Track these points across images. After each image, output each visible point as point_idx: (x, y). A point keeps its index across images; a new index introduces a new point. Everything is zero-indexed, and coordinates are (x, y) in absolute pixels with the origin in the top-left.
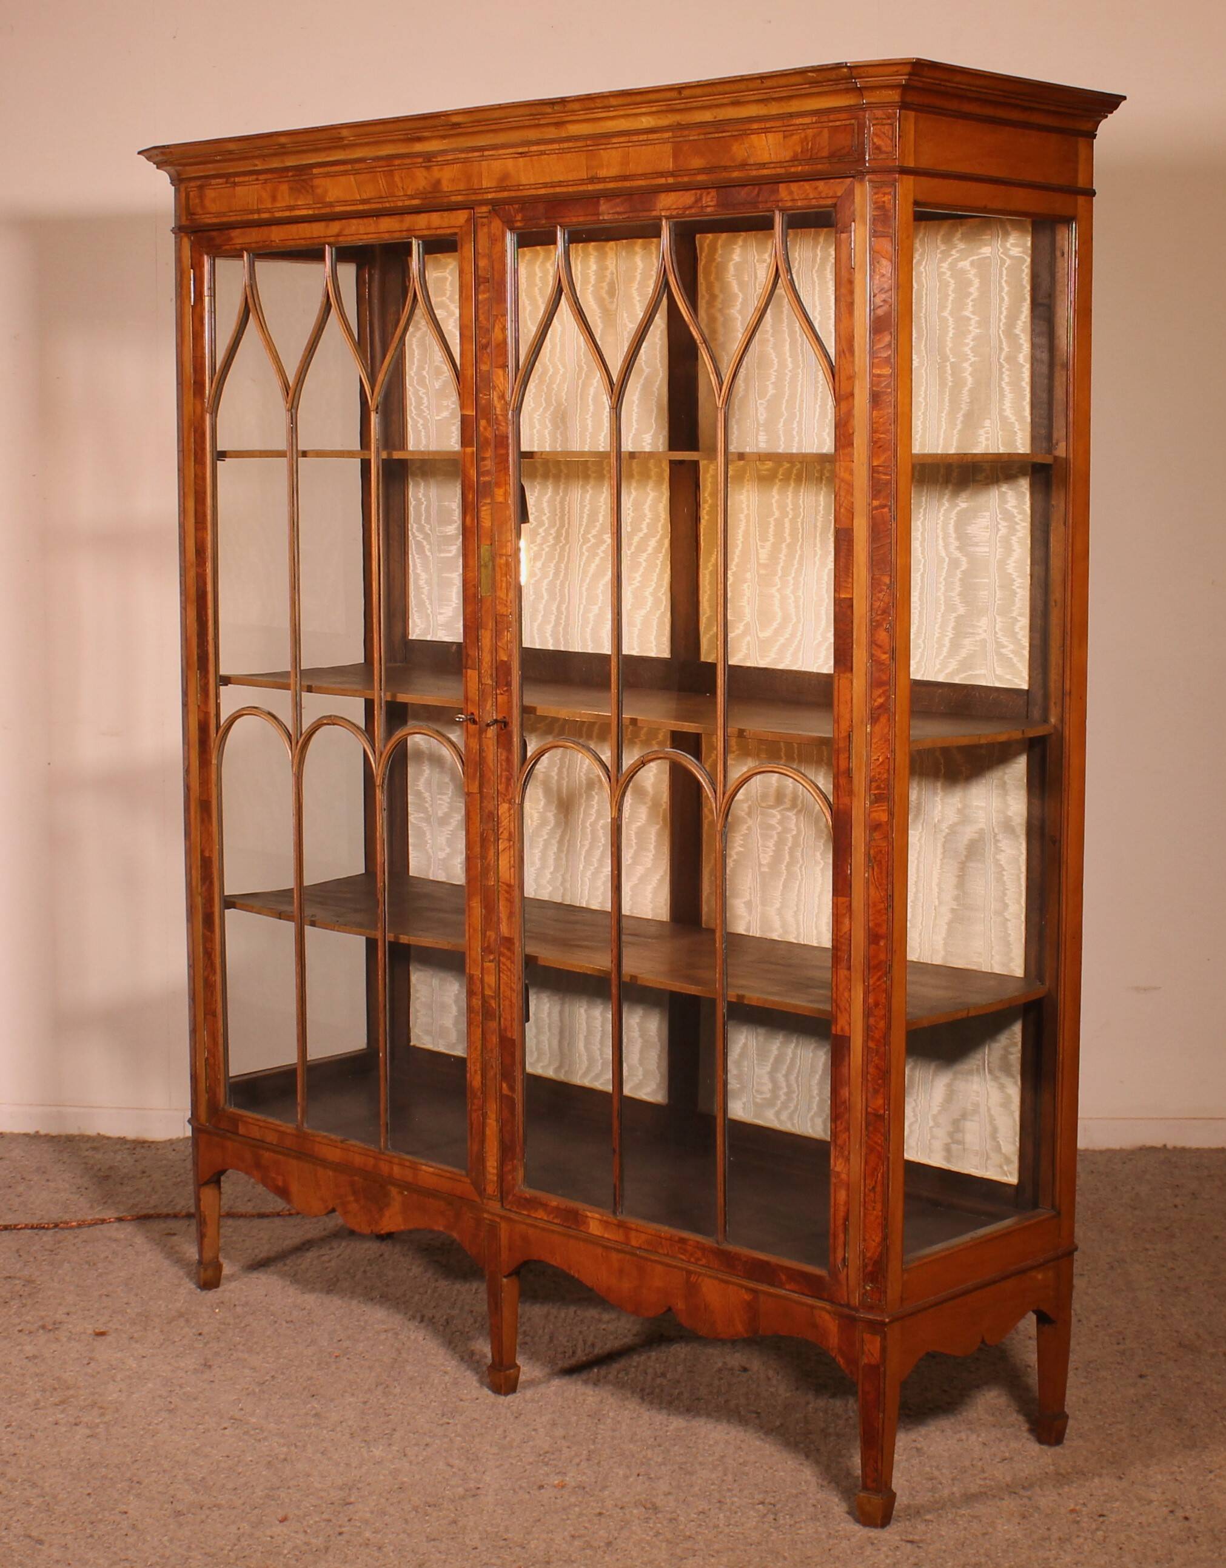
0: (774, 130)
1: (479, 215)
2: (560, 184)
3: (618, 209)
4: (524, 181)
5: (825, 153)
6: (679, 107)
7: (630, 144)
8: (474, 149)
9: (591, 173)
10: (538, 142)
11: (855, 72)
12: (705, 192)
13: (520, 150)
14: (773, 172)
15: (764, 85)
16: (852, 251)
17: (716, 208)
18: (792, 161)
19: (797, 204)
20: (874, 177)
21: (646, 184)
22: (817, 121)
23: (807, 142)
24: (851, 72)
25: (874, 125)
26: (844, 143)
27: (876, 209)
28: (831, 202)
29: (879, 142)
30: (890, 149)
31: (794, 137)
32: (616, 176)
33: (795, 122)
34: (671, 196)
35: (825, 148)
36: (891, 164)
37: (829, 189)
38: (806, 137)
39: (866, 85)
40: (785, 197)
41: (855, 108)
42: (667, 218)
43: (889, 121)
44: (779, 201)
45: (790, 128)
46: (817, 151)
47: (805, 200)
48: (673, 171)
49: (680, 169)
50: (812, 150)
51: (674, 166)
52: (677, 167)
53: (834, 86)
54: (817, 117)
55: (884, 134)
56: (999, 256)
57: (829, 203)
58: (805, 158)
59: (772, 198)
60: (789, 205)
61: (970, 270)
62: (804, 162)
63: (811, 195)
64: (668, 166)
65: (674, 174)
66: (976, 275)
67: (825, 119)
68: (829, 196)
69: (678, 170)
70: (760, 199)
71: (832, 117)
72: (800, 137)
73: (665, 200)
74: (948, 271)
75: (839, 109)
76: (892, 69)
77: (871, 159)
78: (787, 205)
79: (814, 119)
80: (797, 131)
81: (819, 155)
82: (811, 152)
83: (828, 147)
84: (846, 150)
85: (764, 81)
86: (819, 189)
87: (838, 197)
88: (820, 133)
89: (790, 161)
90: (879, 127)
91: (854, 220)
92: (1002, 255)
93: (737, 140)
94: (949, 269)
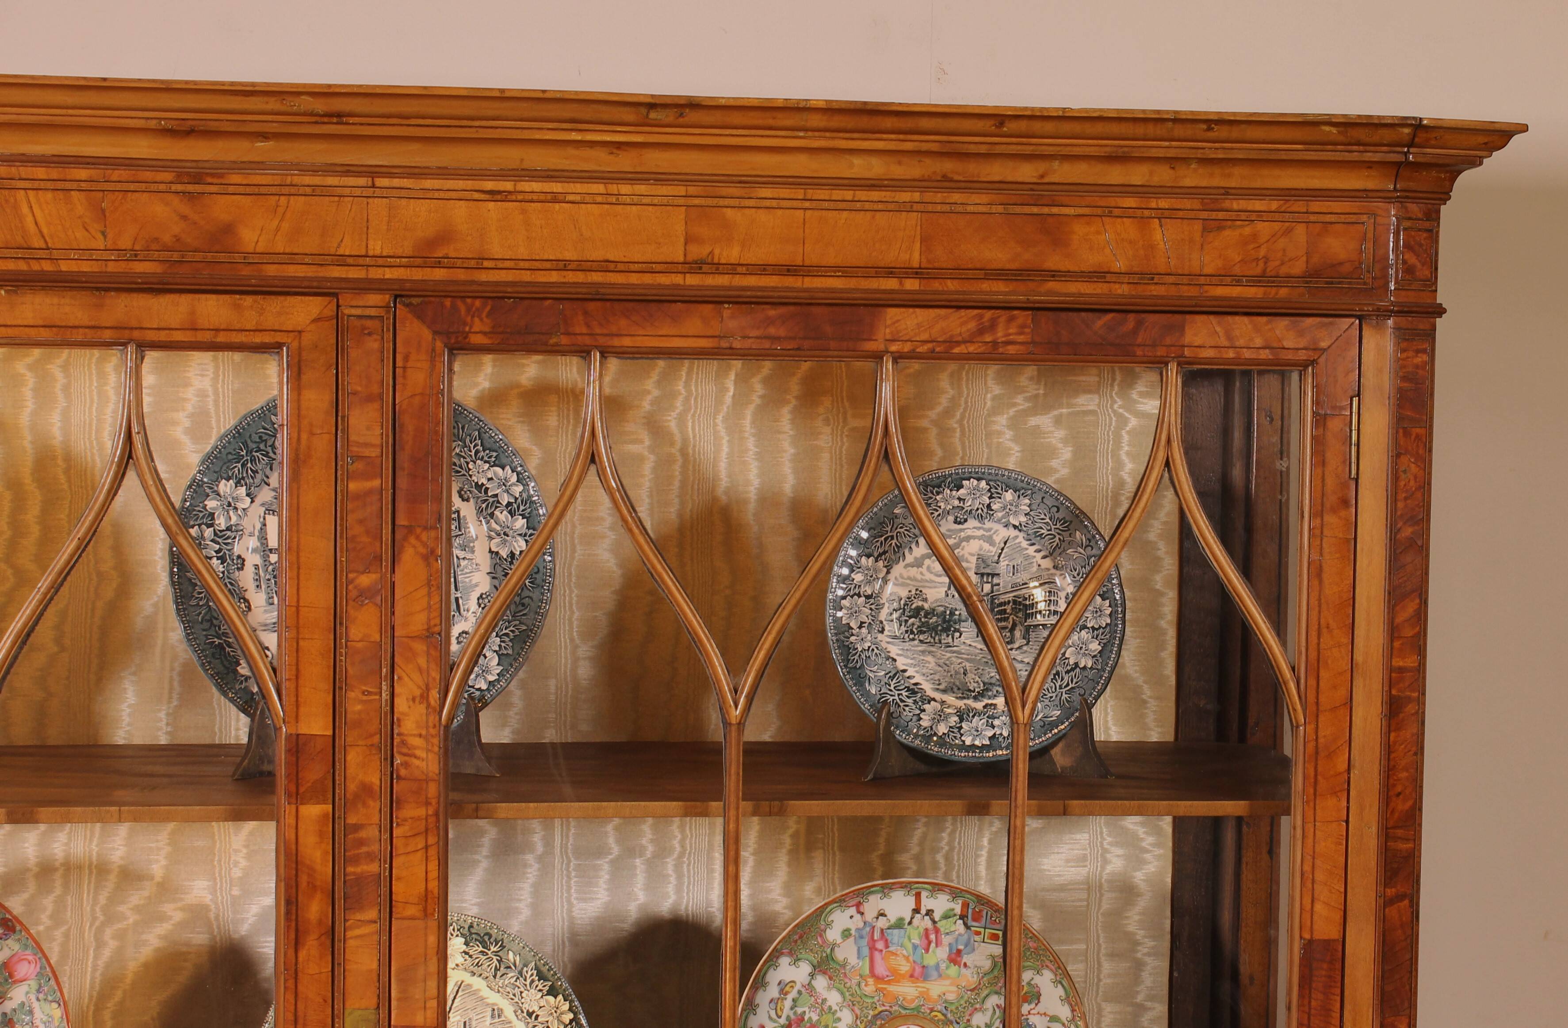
0: (1181, 214)
1: (354, 311)
2: (606, 266)
3: (772, 331)
4: (497, 251)
5: (1298, 268)
6: (973, 149)
7: (807, 204)
8: (348, 170)
9: (697, 252)
10: (550, 175)
11: (1421, 137)
12: (1003, 315)
13: (489, 185)
14: (1173, 291)
15: (1211, 135)
16: (1354, 449)
17: (1031, 348)
18: (1220, 276)
19: (1225, 356)
20: (1403, 321)
21: (847, 287)
22: (1282, 209)
23: (1257, 245)
24: (1414, 136)
25: (1405, 229)
26: (1343, 256)
27: (1404, 378)
28: (1305, 358)
29: (1412, 259)
30: (1427, 273)
31: (1227, 233)
32: (766, 263)
33: (1235, 206)
34: (914, 315)
35: (1297, 258)
36: (1429, 301)
37: (1301, 333)
38: (1255, 236)
39: (1420, 159)
40: (1198, 341)
41: (1374, 194)
42: (901, 357)
43: (1427, 225)
44: (1184, 346)
45: (1221, 215)
46: (1278, 263)
47: (1245, 350)
48: (920, 268)
49: (936, 265)
50: (1266, 260)
51: (923, 257)
52: (929, 261)
53: (1356, 153)
54: (1282, 202)
55: (1421, 245)
56: (1114, 412)
57: (1301, 358)
58: (1251, 273)
59: (1168, 341)
60: (1208, 356)
61: (1052, 432)
62: (1247, 281)
63: (1258, 342)
64: (908, 257)
65: (922, 273)
66: (1065, 441)
67: (1300, 206)
68: (1301, 346)
69: (931, 266)
70: (1139, 340)
71: (1316, 206)
72: (1241, 235)
73: (898, 321)
74: (1007, 431)
75: (1336, 194)
76: (1481, 139)
77: (1399, 289)
78: (1201, 356)
79: (1274, 205)
80: (1239, 223)
81: (1284, 270)
82: (1266, 263)
83: (1304, 258)
84: (1347, 268)
85: (1213, 128)
86: (1278, 332)
87: (1321, 349)
88: (1288, 232)
89: (1214, 276)
90: (1413, 233)
91: (1359, 395)
92: (1121, 411)
93: (1088, 223)
94: (1009, 427)
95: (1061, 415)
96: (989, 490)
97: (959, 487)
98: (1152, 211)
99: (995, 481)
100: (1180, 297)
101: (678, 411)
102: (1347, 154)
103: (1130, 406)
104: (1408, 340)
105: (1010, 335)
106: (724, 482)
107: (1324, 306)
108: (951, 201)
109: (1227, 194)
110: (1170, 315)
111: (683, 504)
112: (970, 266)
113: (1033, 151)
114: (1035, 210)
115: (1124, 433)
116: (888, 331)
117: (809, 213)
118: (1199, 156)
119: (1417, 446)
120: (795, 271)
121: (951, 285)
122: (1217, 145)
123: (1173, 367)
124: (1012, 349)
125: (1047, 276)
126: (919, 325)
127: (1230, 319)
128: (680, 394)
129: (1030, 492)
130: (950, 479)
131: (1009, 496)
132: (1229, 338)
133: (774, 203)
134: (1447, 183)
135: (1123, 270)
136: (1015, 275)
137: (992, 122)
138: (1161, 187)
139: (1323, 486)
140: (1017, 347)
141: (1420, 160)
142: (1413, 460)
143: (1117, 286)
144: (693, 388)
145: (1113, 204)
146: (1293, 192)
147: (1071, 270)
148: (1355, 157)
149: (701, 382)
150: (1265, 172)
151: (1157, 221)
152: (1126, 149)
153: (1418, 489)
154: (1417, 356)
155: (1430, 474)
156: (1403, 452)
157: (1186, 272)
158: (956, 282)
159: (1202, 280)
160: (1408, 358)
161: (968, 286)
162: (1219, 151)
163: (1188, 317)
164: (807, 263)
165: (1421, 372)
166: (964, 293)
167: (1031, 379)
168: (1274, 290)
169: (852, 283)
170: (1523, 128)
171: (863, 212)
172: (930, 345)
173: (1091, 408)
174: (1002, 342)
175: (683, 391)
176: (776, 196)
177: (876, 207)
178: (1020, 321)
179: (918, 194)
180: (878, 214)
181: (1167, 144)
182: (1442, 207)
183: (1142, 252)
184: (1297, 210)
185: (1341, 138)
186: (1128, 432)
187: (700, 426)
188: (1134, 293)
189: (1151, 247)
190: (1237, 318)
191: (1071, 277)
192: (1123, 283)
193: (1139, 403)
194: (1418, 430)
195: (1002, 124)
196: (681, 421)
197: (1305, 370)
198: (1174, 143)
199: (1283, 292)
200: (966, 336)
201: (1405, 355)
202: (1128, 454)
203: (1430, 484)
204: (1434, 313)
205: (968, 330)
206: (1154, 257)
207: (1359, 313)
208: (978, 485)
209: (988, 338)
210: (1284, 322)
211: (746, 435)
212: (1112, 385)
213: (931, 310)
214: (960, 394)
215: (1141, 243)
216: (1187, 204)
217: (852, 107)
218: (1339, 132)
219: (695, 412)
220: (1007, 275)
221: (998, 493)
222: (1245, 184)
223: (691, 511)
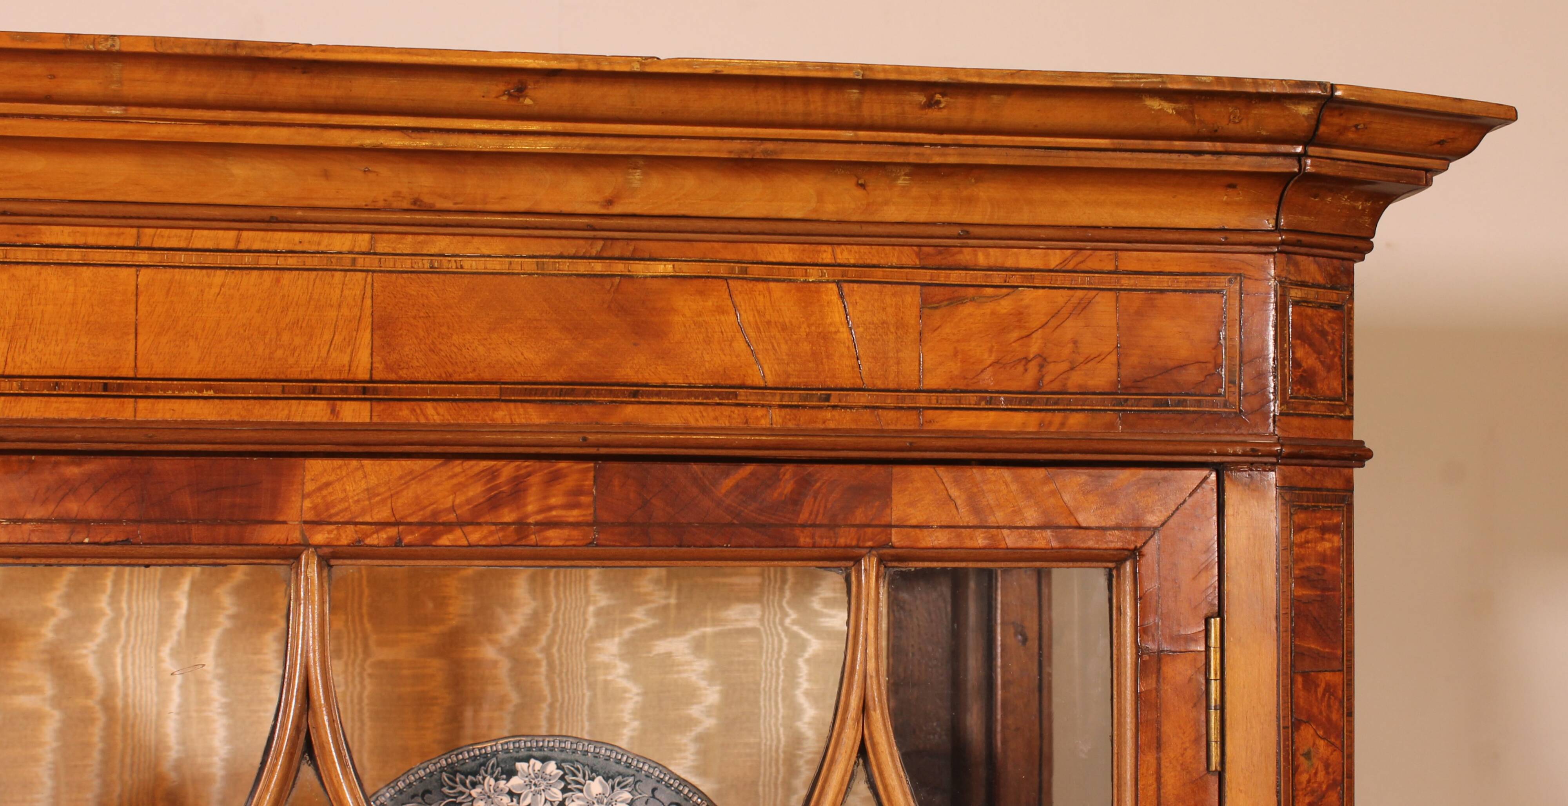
0: (878, 274)
7: (143, 257)
11: (1333, 123)
12: (539, 471)
14: (867, 421)
15: (935, 116)
16: (1214, 716)
17: (593, 534)
18: (955, 391)
19: (969, 543)
20: (1298, 474)
21: (226, 418)
22: (1070, 266)
23: (1025, 333)
24: (1318, 122)
25: (1296, 303)
26: (1184, 352)
27: (1303, 580)
28: (1119, 545)
29: (1310, 361)
30: (1336, 384)
31: (967, 309)
32: (59, 373)
33: (982, 258)
34: (360, 474)
35: (1099, 358)
36: (1340, 437)
37: (1110, 499)
38: (1019, 315)
39: (1327, 169)
40: (917, 516)
41: (1241, 238)
42: (336, 556)
43: (1333, 296)
44: (891, 526)
45: (955, 277)
46: (1064, 366)
47: (1006, 532)
48: (371, 381)
49: (404, 374)
50: (1043, 360)
51: (377, 359)
52: (388, 367)
53: (1207, 157)
54: (1069, 252)
55: (1323, 333)
56: (786, 630)
57: (1112, 545)
58: (1014, 386)
59: (859, 516)
60: (936, 543)
61: (689, 663)
62: (1007, 401)
63: (1031, 516)
64: (346, 359)
65: (375, 391)
66: (711, 676)
67: (1102, 260)
68: (1111, 522)
69: (393, 377)
70: (804, 517)
71: (1132, 260)
72: (993, 313)
73: (328, 484)
74: (619, 663)
75: (1171, 236)
76: (1435, 133)
77: (1288, 415)
78: (923, 544)
79: (1055, 259)
80: (989, 291)
81: (1076, 380)
82: (1041, 366)
83: (1113, 358)
84: (1192, 375)
85: (938, 103)
86: (1067, 498)
87: (1149, 529)
88: (1083, 307)
89: (944, 391)
90: (1309, 311)
91: (1220, 613)
92: (795, 628)
93: (701, 293)
94: (623, 657)
95: (704, 636)
96: (562, 778)
97: (511, 773)
98: (825, 270)
99: (572, 762)
100: (881, 433)
101: (98, 640)
102: (1190, 157)
103: (808, 620)
104: (1306, 509)
105: (551, 508)
106: (174, 752)
107: (1152, 447)
108: (433, 251)
109: (967, 236)
110: (861, 467)
111: (106, 785)
112: (471, 376)
113: (588, 147)
114: (598, 267)
115: (801, 662)
116: (307, 504)
117: (145, 275)
118: (912, 159)
119: (1329, 706)
120: (120, 387)
121: (434, 414)
122: (947, 138)
123: (870, 565)
124: (555, 537)
125: (623, 393)
126: (371, 493)
127: (976, 473)
128: (103, 614)
129: (631, 780)
130: (494, 760)
131: (596, 786)
132: (976, 509)
133: (76, 255)
134: (1367, 220)
135: (770, 381)
136: (561, 393)
137: (502, 87)
138: (840, 222)
139: (1159, 789)
140: (565, 532)
141: (1325, 170)
142: (1321, 733)
143: (759, 412)
144: (124, 605)
145: (749, 257)
146: (1090, 233)
147: (670, 382)
148: (1206, 163)
149: (138, 595)
150: (1037, 193)
151: (834, 286)
152: (770, 146)
153: (1333, 785)
154: (1323, 539)
155: (1351, 756)
156: (1303, 718)
157: (891, 386)
158: (443, 408)
159: (922, 400)
160: (1307, 542)
161: (469, 416)
162: (951, 150)
163: (897, 470)
164: (144, 372)
165: (1330, 568)
166: (459, 428)
167: (657, 581)
168: (1058, 418)
169: (235, 411)
170: (1507, 115)
171: (255, 273)
172: (392, 531)
173: (750, 624)
174: (537, 524)
175: (108, 610)
176: (80, 241)
177: (282, 262)
178: (570, 482)
179: (367, 237)
180: (287, 276)
181: (848, 134)
182: (1358, 266)
183: (806, 347)
184: (1097, 266)
185: (1183, 125)
186: (808, 661)
187: (133, 664)
188: (791, 425)
189: (825, 337)
190: (990, 471)
191: (669, 394)
192: (770, 406)
193: (822, 615)
194: (1328, 676)
195: (521, 91)
196: (105, 657)
197: (1118, 569)
198: (863, 135)
199: (1076, 422)
200: (464, 512)
201: (1302, 537)
202: (807, 694)
203: (1351, 776)
204: (1351, 458)
205: (468, 502)
206: (828, 357)
207: (1217, 459)
208: (542, 771)
209: (508, 516)
210: (1080, 477)
211: (209, 677)
212: (782, 590)
213: (394, 463)
214: (547, 607)
215: (804, 330)
216: (892, 256)
217: (209, 51)
218: (1179, 112)
219: (127, 641)
220: (544, 392)
221: (578, 783)
222: (1000, 217)
223: (120, 796)
